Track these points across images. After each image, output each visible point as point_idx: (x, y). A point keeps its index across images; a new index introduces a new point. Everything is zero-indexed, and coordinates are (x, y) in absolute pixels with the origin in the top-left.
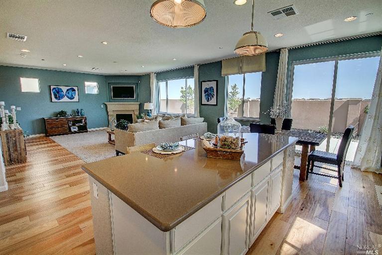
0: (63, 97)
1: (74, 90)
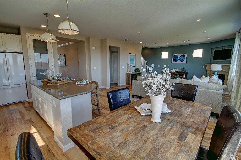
0: (177, 61)
1: (184, 56)
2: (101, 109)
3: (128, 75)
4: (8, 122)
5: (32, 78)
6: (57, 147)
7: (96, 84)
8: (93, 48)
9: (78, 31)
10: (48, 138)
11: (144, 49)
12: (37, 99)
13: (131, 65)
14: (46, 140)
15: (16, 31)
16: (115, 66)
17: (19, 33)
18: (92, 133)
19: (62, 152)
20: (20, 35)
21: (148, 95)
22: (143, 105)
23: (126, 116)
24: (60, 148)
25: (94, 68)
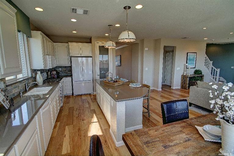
2: (151, 112)
3: (184, 77)
4: (81, 109)
5: (96, 76)
6: (111, 140)
7: (148, 88)
8: (146, 49)
9: (135, 38)
10: (105, 130)
11: (208, 45)
12: (100, 94)
13: (190, 66)
14: (104, 131)
15: (89, 40)
16: (169, 67)
17: (90, 42)
18: (145, 146)
19: (115, 146)
20: (91, 43)
21: (217, 119)
22: (207, 127)
23: (184, 136)
24: (113, 142)
25: (146, 69)
